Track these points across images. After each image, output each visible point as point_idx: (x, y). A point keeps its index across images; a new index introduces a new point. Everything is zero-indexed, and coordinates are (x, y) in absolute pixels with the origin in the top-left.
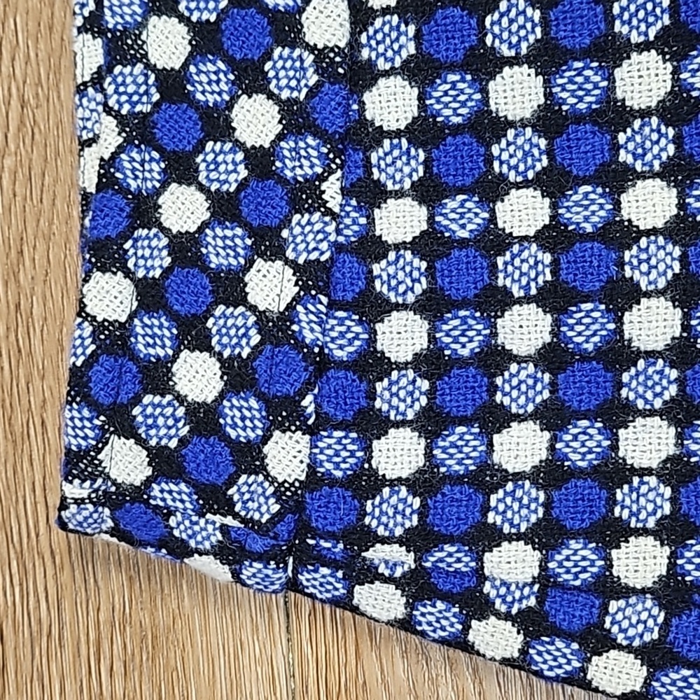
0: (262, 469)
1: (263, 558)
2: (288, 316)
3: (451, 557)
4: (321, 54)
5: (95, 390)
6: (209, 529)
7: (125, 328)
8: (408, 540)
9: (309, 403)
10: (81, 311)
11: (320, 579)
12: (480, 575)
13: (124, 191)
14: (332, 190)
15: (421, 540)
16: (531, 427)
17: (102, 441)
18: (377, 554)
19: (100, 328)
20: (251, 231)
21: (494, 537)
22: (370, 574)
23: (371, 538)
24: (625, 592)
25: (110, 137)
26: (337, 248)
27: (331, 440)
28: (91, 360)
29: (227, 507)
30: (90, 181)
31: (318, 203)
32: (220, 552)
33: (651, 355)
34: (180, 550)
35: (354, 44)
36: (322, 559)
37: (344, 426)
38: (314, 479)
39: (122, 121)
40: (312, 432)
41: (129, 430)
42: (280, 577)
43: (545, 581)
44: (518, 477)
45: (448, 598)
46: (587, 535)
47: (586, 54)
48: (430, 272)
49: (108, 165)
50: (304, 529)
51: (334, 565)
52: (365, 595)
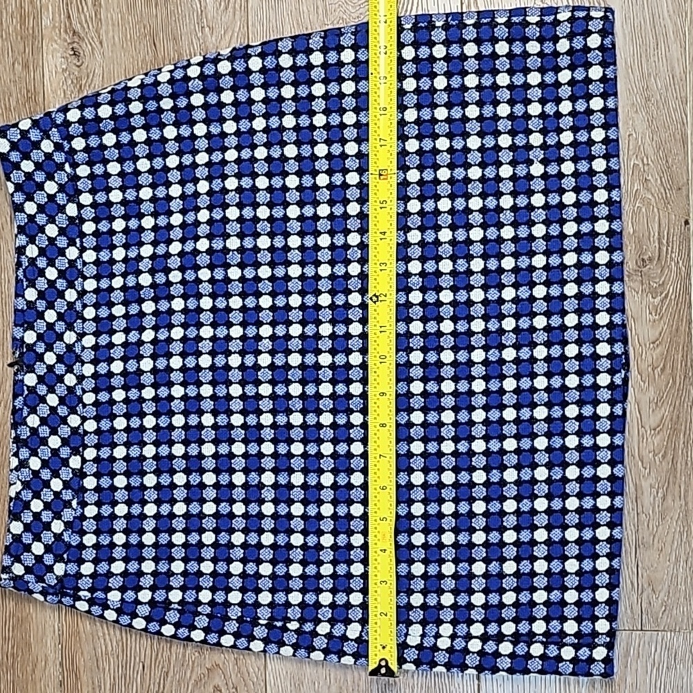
0: (53, 572)
1: (53, 594)
2: (62, 534)
3: (99, 594)
4: (73, 470)
5: (12, 551)
6: (39, 587)
7: (20, 536)
8: (89, 590)
9: (65, 556)
10: (9, 530)
11: (66, 600)
12: (106, 599)
13: (22, 500)
14: (74, 503)
15: (92, 590)
16: (121, 562)
17: (13, 564)
18: (81, 593)
19: (13, 535)
20: (53, 512)
21: (110, 589)
22: (79, 599)
23: (80, 590)
24: (141, 603)
25: (19, 486)
26: (74, 518)
27: (70, 565)
28: (11, 544)
29: (43, 581)
30: (13, 495)
31: (70, 506)
32: (41, 593)
33: (149, 546)
34: (31, 592)
35: (82, 468)
36: (67, 595)
37: (74, 562)
38: (66, 575)
39: (23, 483)
40: (66, 564)
41: (19, 561)
42: (56, 599)
43: (122, 600)
44: (117, 575)
45: (99, 605)
46: (132, 589)
47: (137, 474)
48: (97, 525)
49: (18, 493)
50: (63, 587)
51: (70, 596)
52: (78, 604)
